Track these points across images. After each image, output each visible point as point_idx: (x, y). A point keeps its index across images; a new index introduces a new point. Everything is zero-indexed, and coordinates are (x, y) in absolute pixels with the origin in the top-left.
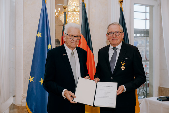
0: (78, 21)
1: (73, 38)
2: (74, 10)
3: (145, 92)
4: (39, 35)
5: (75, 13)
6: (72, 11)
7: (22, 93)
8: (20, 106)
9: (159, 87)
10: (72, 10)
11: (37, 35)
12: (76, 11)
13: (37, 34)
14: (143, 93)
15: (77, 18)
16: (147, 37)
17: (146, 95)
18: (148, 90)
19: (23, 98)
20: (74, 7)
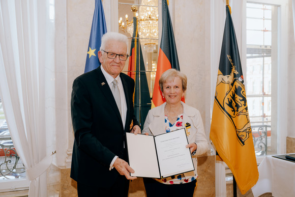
0: (156, 34)
1: (114, 57)
2: (150, 17)
3: (263, 146)
4: (92, 53)
5: (151, 22)
6: (147, 20)
7: (67, 148)
8: (64, 168)
9: (287, 137)
10: (146, 18)
11: (88, 53)
12: (152, 20)
13: (88, 51)
14: (261, 146)
15: (154, 31)
16: (265, 58)
17: (266, 150)
18: (268, 142)
19: (67, 156)
20: (149, 13)
